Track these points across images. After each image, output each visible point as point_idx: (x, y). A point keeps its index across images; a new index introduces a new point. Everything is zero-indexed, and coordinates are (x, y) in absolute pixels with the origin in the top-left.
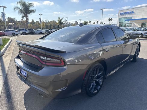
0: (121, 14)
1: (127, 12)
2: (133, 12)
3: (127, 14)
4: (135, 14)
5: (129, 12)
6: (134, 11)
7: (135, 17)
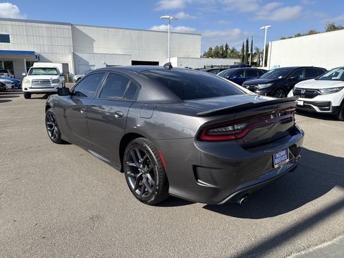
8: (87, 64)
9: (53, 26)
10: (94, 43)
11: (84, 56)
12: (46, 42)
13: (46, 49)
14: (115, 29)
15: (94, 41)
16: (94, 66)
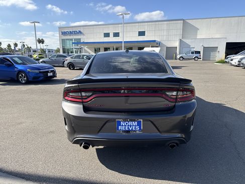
0: (64, 33)
1: (71, 31)
2: (80, 32)
3: (72, 33)
4: (83, 35)
5: (74, 31)
6: (82, 31)
7: (84, 39)
8: (189, 46)
9: (171, 22)
10: (198, 31)
11: (187, 41)
12: (165, 34)
13: (165, 38)
14: (210, 19)
15: (198, 29)
16: (194, 48)
